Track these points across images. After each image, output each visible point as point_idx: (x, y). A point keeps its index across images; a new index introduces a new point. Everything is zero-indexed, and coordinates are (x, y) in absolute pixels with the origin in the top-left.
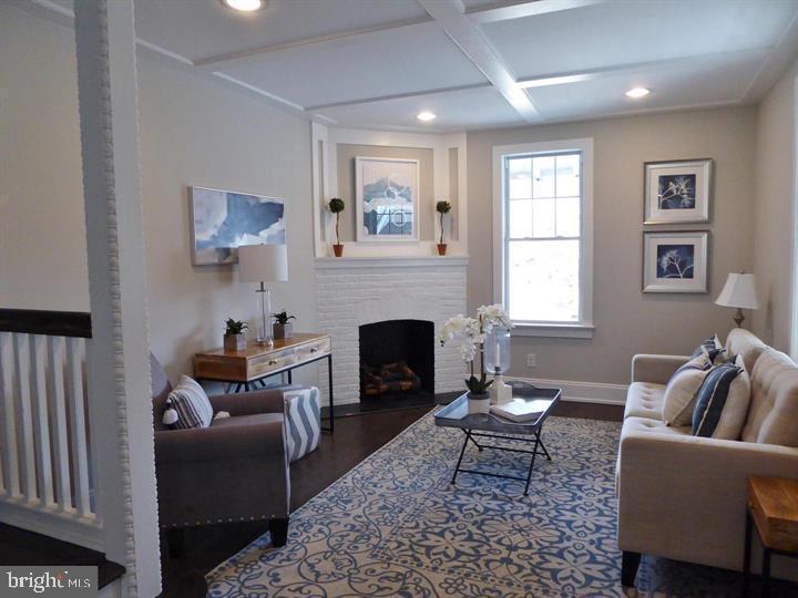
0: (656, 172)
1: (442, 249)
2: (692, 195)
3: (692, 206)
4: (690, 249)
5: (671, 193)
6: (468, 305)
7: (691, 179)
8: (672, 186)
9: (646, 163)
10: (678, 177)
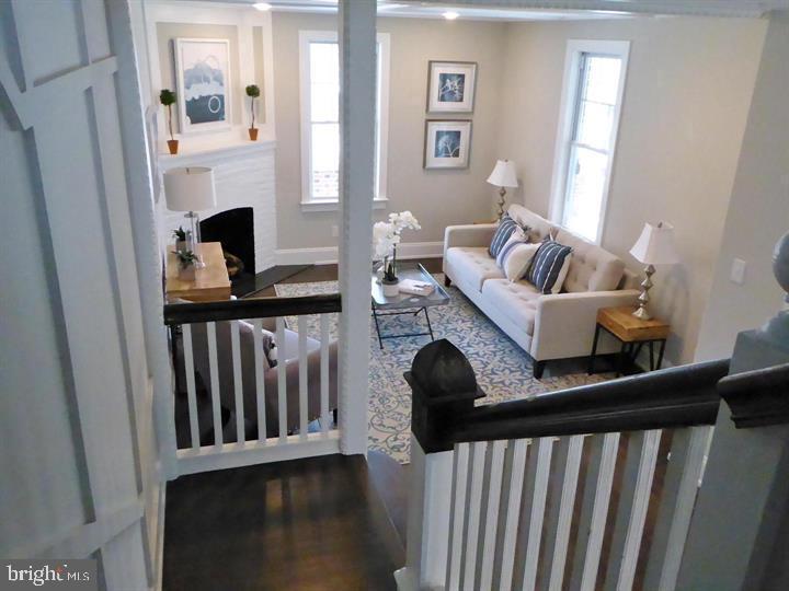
0: (438, 70)
1: (253, 133)
2: (462, 91)
3: (461, 100)
4: (458, 134)
5: (447, 88)
6: (277, 186)
7: (462, 77)
8: (448, 83)
9: (430, 62)
10: (454, 75)
